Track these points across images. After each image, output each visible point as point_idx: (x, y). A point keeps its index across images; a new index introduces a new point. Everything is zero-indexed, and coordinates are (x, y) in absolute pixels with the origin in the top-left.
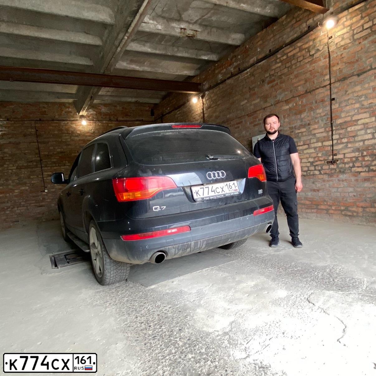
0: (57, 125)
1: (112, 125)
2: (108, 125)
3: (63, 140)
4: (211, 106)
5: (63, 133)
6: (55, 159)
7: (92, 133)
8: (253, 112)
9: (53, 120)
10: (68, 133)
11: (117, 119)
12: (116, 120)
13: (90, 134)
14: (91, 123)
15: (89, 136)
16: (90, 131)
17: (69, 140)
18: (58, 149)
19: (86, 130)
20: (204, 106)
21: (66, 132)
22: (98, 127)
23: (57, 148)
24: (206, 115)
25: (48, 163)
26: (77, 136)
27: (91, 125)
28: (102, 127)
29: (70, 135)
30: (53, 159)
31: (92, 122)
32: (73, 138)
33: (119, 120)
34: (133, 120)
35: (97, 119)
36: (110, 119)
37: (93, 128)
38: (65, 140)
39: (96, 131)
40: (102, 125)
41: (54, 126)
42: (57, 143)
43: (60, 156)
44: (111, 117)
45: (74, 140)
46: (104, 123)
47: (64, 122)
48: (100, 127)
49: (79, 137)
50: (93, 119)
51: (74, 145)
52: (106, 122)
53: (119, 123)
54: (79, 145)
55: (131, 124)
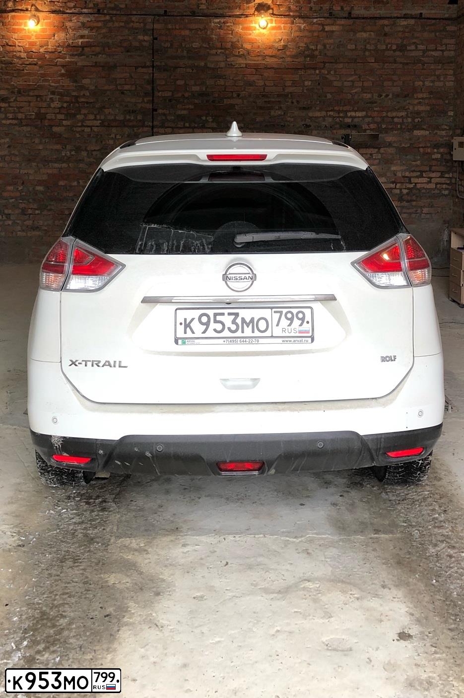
0: (201, 26)
1: (334, 28)
2: (323, 30)
3: (209, 65)
5: (211, 48)
6: (185, 109)
9: (194, 14)
10: (221, 49)
11: (350, 13)
12: (346, 15)
13: (274, 52)
14: (280, 22)
15: (272, 56)
16: (276, 45)
17: (222, 65)
18: (195, 85)
19: (265, 41)
21: (219, 45)
22: (298, 34)
23: (192, 82)
25: (169, 118)
26: (243, 56)
27: (279, 28)
28: (307, 34)
29: (227, 52)
30: (182, 109)
31: (284, 19)
32: (233, 61)
33: (355, 16)
34: (395, 15)
35: (297, 14)
36: (330, 13)
37: (284, 37)
38: (213, 65)
39: (290, 45)
40: (307, 28)
41: (194, 28)
42: (195, 71)
43: (197, 103)
44: (334, 7)
45: (234, 66)
46: (313, 24)
47: (219, 20)
48: (301, 35)
49: (246, 58)
50: (287, 13)
51: (231, 78)
52: (319, 22)
53: (354, 23)
54: (244, 78)
55: (387, 26)
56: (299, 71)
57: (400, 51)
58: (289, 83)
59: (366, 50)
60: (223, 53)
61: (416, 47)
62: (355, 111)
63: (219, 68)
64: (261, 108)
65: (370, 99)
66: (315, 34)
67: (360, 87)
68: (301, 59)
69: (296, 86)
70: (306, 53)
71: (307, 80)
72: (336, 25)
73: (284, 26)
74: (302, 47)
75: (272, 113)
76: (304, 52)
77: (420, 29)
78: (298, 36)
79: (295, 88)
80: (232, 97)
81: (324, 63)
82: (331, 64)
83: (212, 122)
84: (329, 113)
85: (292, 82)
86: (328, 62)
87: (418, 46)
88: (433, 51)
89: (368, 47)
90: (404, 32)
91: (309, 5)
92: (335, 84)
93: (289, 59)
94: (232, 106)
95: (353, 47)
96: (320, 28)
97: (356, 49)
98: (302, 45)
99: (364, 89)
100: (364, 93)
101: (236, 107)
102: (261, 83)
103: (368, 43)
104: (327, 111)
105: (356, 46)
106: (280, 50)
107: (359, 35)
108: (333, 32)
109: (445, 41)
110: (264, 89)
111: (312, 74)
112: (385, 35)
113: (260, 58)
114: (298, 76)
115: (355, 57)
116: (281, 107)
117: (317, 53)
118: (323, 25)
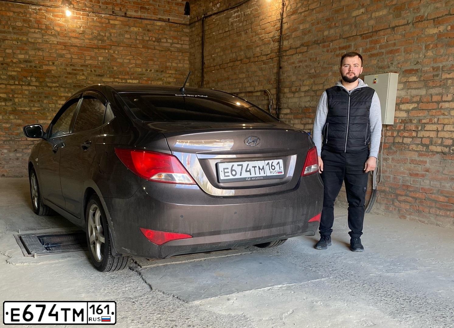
0: (22, 10)
1: (116, 22)
2: (109, 22)
3: (30, 40)
4: (297, 10)
5: (30, 27)
6: (14, 71)
7: (80, 34)
8: (372, 32)
10: (38, 29)
11: (126, 13)
12: (123, 14)
13: (77, 35)
14: (80, 14)
15: (75, 38)
16: (78, 30)
17: (40, 40)
18: (21, 54)
19: (70, 26)
20: (285, 8)
21: (36, 25)
23: (18, 51)
24: (285, 26)
26: (54, 36)
27: (79, 18)
28: (99, 24)
29: (43, 32)
30: (12, 71)
31: (82, 12)
32: (47, 39)
33: (129, 16)
34: (154, 18)
35: (91, 9)
36: (113, 12)
37: (83, 25)
38: (33, 40)
39: (88, 31)
40: (98, 20)
41: (17, 11)
42: (19, 43)
43: (22, 67)
44: (115, 8)
45: (49, 42)
46: (101, 18)
47: (35, 7)
48: (94, 25)
49: (57, 37)
50: (84, 8)
51: (47, 51)
52: (106, 17)
53: (129, 20)
54: (56, 52)
55: (149, 24)
56: (95, 50)
57: (158, 42)
58: (88, 58)
59: (136, 39)
60: (40, 32)
61: (167, 41)
62: (132, 79)
63: (38, 42)
64: (70, 73)
65: (140, 72)
66: (104, 25)
67: (134, 63)
68: (96, 42)
69: (92, 60)
70: (99, 37)
71: (100, 56)
72: (117, 20)
73: (82, 17)
74: (95, 33)
75: (78, 77)
76: (97, 37)
77: (168, 29)
78: (92, 25)
79: (92, 61)
80: (49, 65)
81: (111, 46)
82: (116, 47)
83: (36, 81)
84: (116, 80)
85: (90, 57)
86: (113, 45)
87: (168, 40)
88: (176, 44)
89: (138, 37)
90: (159, 30)
91: (99, 4)
92: (119, 60)
93: (87, 41)
94: (49, 71)
95: (128, 36)
96: (107, 21)
97: (130, 38)
98: (95, 32)
99: (137, 66)
100: (137, 67)
101: (53, 72)
102: (69, 56)
103: (138, 35)
104: (114, 78)
105: (130, 35)
106: (81, 34)
107: (132, 29)
108: (115, 25)
109: (183, 38)
110: (71, 60)
111: (104, 53)
112: (148, 30)
113: (67, 38)
114: (94, 53)
115: (131, 43)
116: (84, 74)
117: (106, 38)
118: (109, 20)
